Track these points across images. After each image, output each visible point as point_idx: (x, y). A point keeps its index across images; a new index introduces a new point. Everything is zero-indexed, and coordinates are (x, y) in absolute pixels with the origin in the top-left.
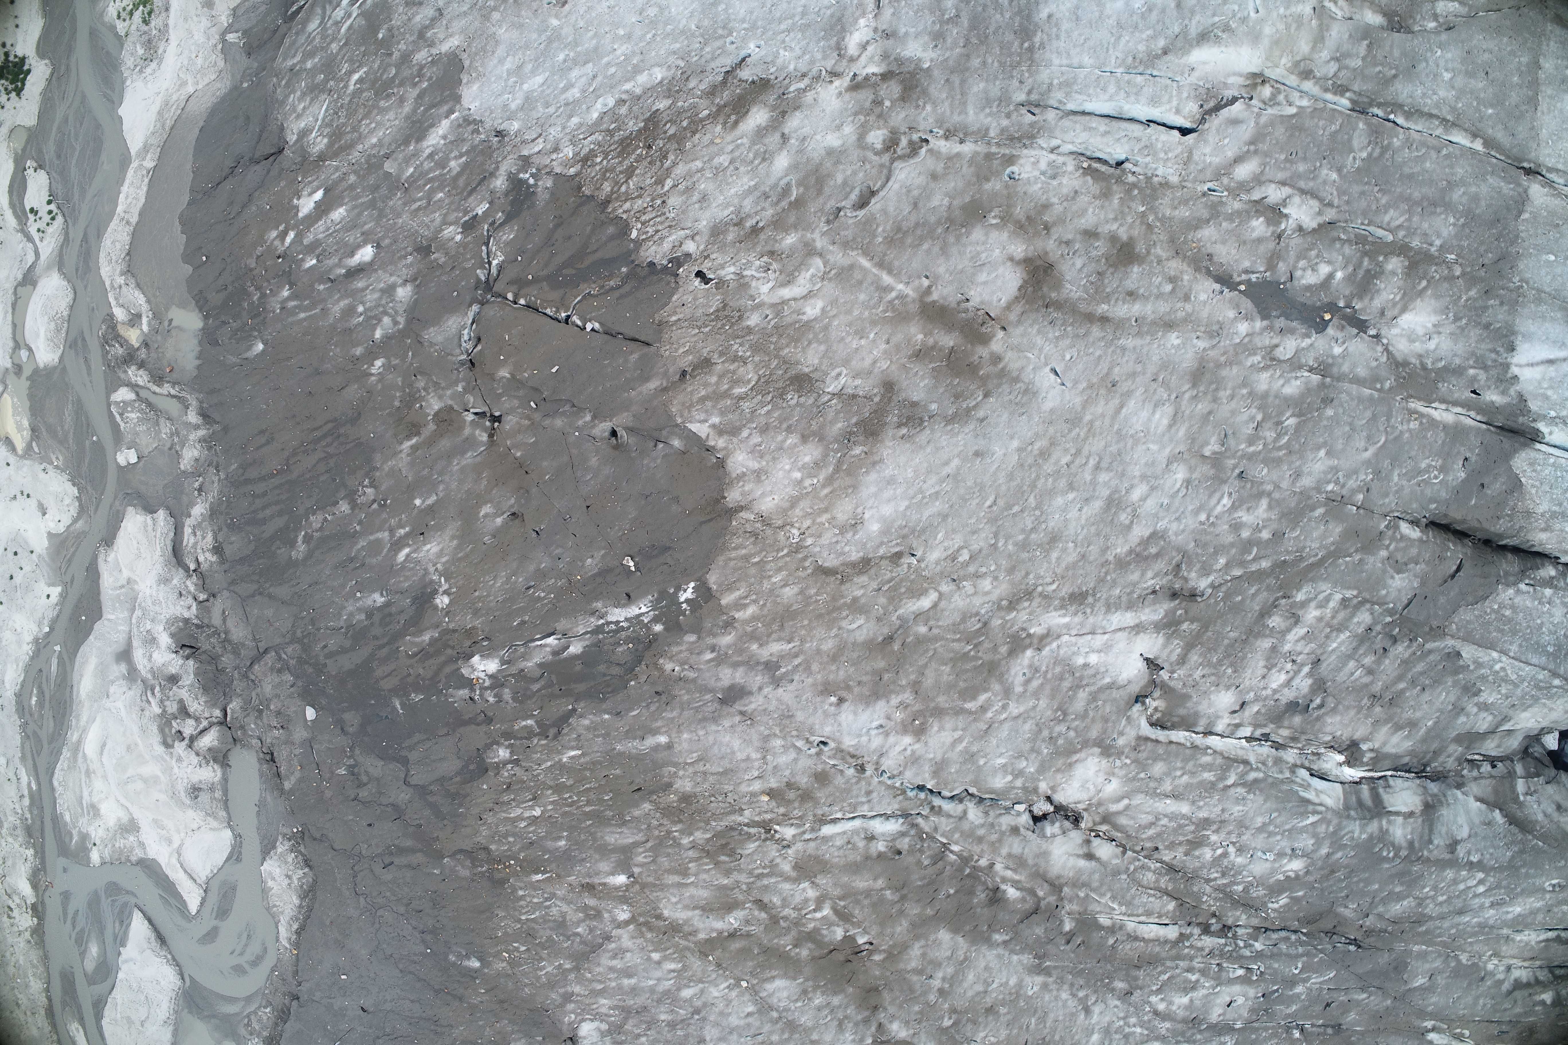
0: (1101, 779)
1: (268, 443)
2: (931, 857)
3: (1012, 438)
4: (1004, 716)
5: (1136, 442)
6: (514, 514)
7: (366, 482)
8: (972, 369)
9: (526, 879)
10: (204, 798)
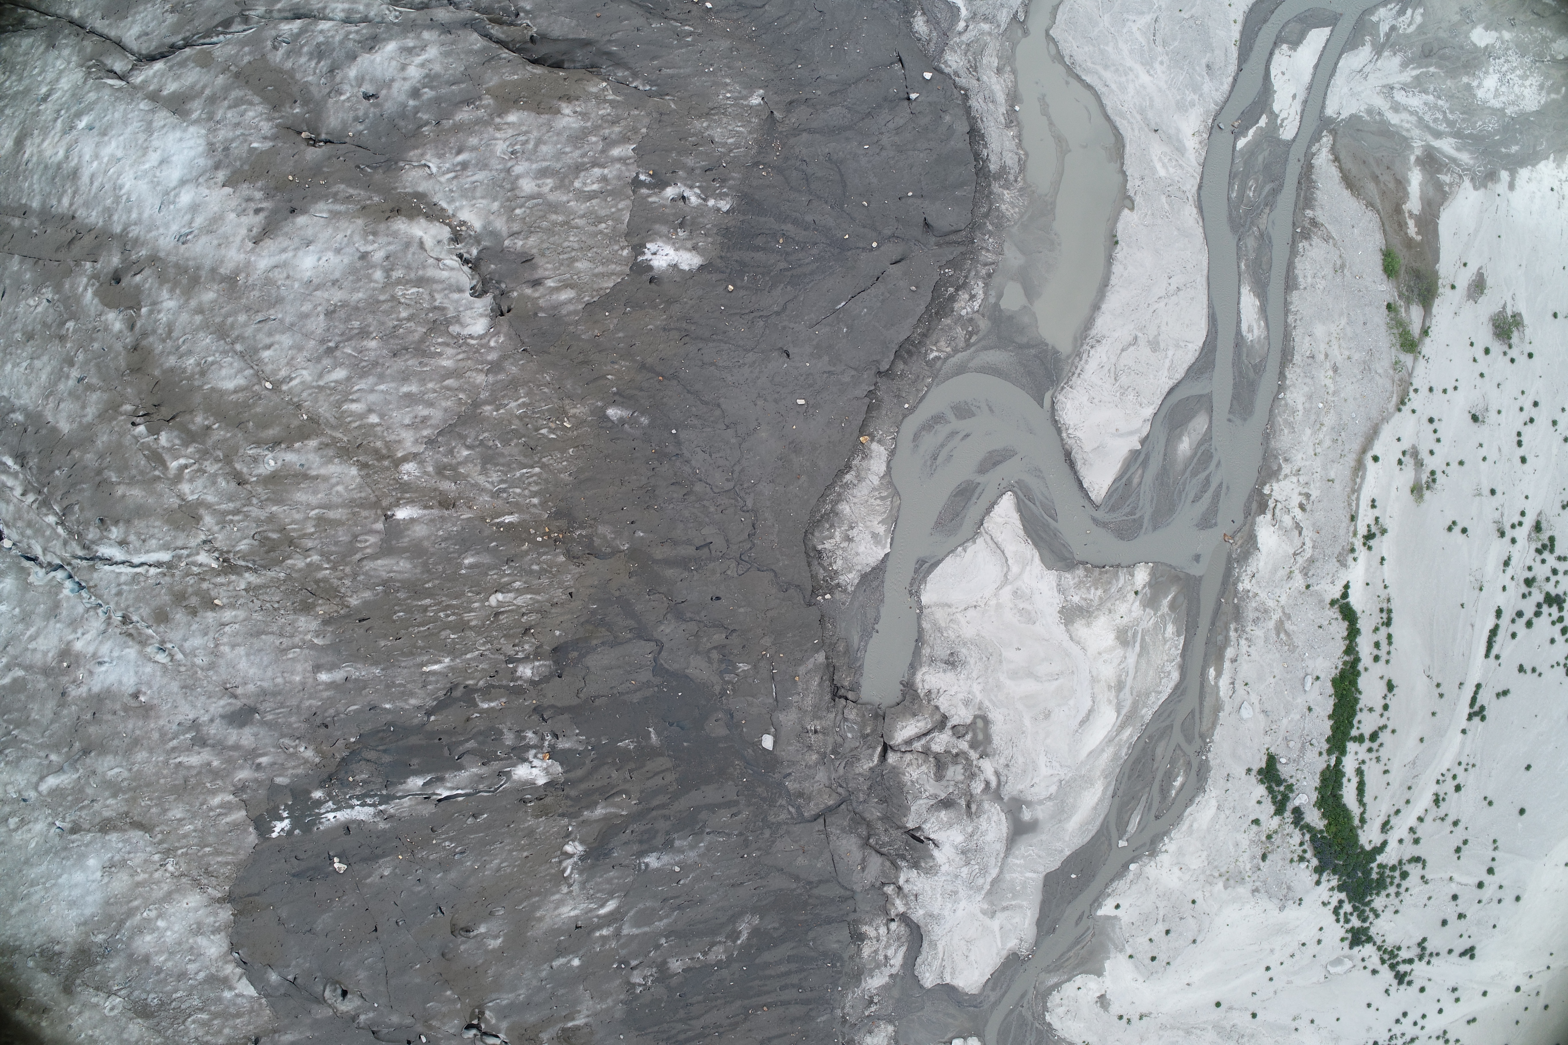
2: (71, 513)
7: (639, 990)
9: (527, 517)
10: (942, 652)
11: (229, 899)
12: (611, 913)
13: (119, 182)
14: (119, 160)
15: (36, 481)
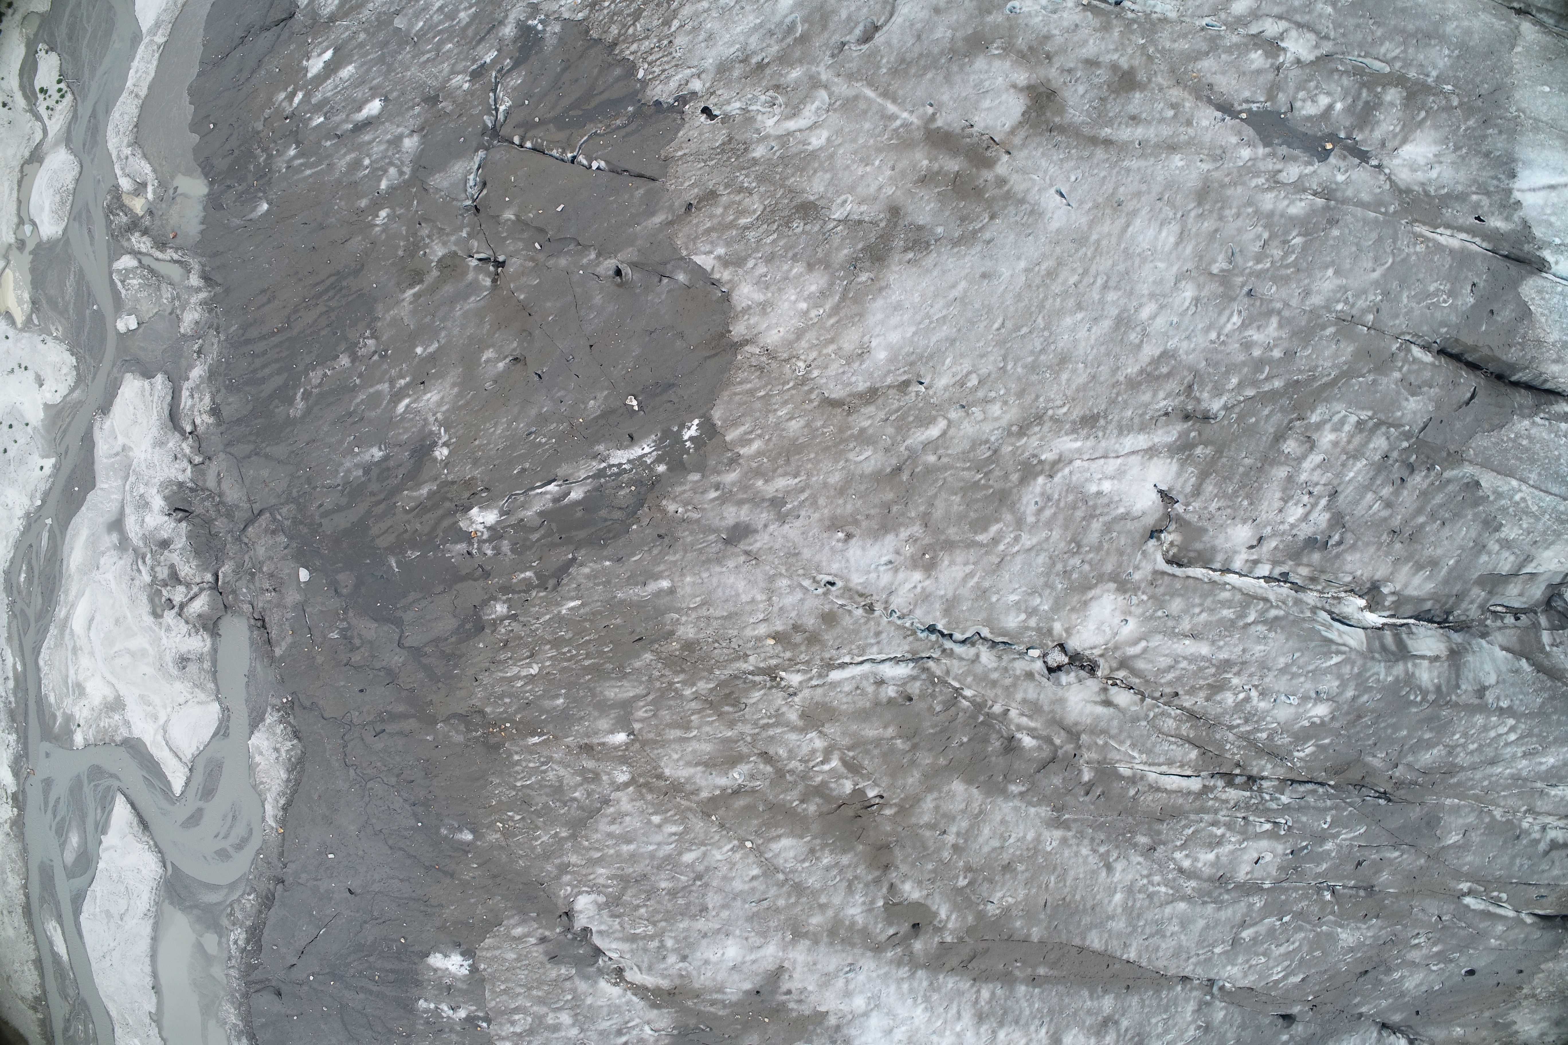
0: (1117, 620)
1: (269, 301)
2: (944, 703)
3: (1019, 258)
4: (1016, 548)
5: (1144, 261)
6: (516, 359)
7: (368, 333)
8: (978, 193)
9: (521, 743)
10: (192, 668)
11: (737, 346)
12: (400, 400)
13: (928, 1014)
14: (934, 1033)
15: (991, 726)
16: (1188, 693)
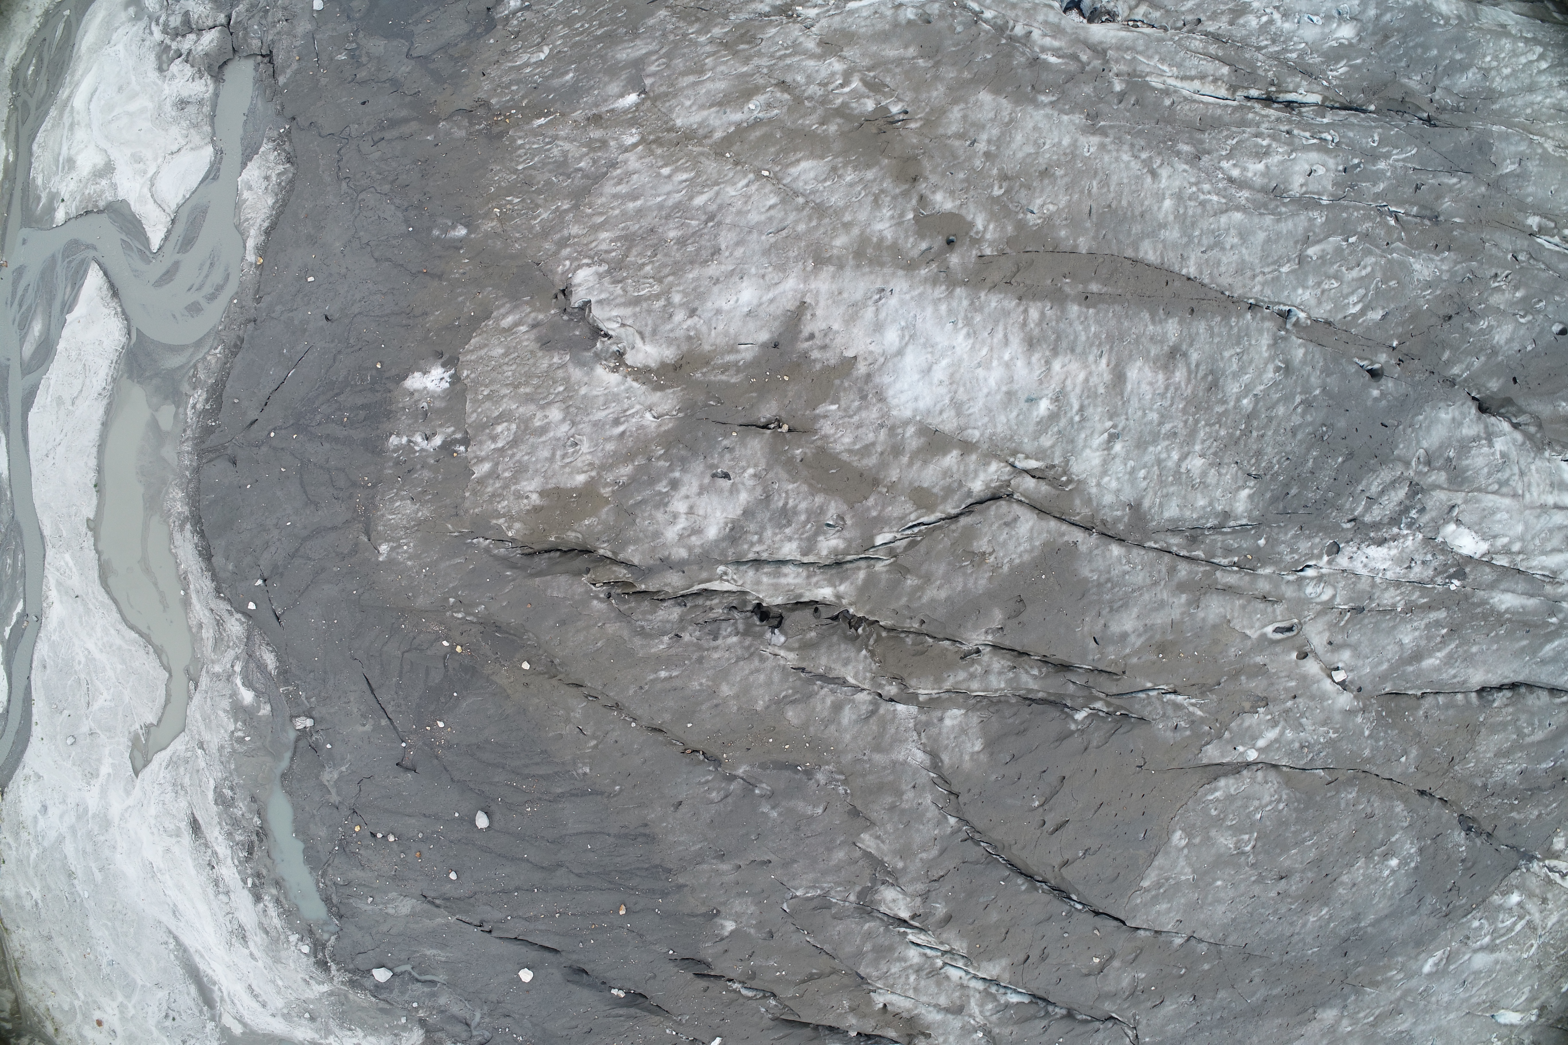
9: (526, 127)
10: (191, 109)
13: (971, 341)
14: (979, 365)
15: (1015, 48)
16: (1210, 18)
